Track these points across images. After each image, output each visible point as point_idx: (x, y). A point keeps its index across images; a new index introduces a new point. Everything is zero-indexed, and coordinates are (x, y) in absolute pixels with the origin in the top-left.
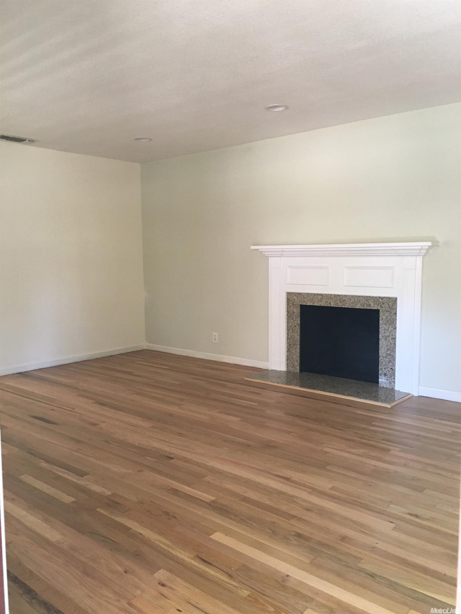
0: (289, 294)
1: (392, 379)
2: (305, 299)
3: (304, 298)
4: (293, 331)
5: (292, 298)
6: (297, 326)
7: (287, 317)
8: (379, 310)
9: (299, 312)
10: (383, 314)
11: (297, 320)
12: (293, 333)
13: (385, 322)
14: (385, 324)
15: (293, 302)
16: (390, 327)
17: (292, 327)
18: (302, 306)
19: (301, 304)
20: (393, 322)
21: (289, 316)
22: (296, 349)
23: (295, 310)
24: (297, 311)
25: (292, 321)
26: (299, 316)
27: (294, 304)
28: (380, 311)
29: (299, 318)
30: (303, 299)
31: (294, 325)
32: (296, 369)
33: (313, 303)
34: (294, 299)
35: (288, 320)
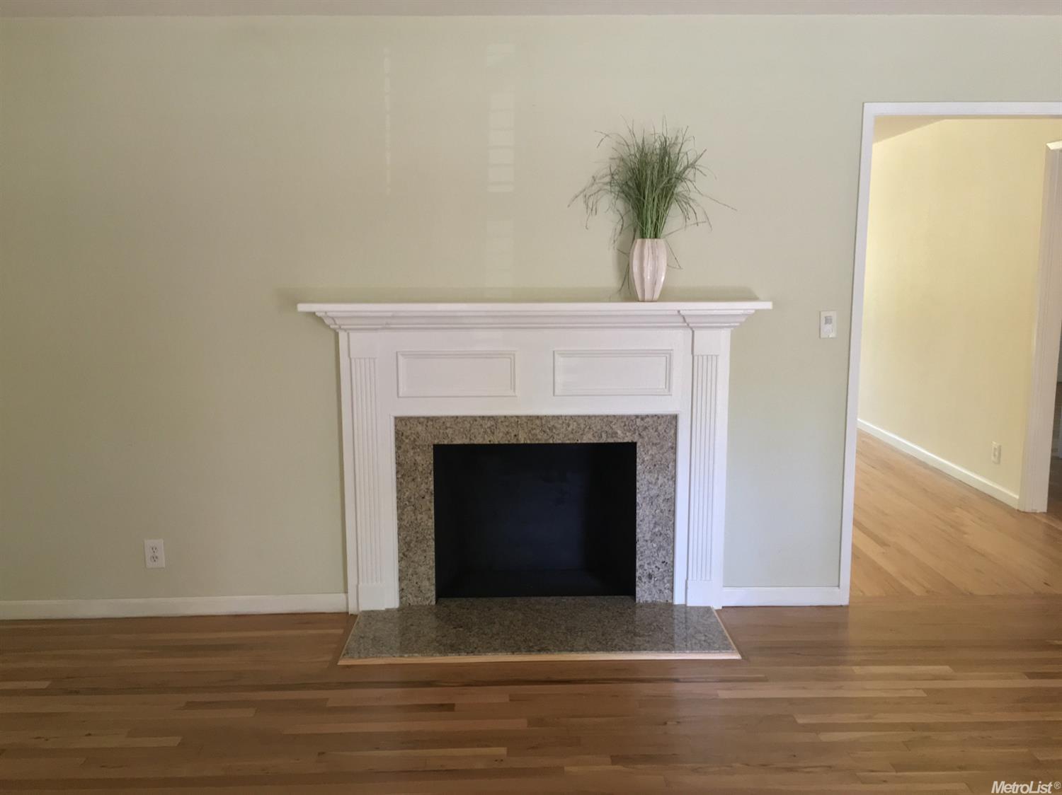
0: (400, 421)
1: (665, 584)
2: (449, 431)
3: (446, 428)
4: (416, 509)
5: (410, 429)
6: (427, 498)
7: (397, 478)
8: (635, 443)
9: (432, 462)
10: (643, 451)
11: (427, 483)
12: (414, 513)
13: (648, 468)
14: (650, 472)
15: (414, 439)
16: (660, 477)
17: (412, 500)
18: (439, 449)
19: (436, 442)
20: (668, 467)
21: (402, 475)
22: (425, 551)
23: (419, 459)
24: (426, 461)
25: (412, 485)
26: (432, 472)
27: (416, 443)
28: (638, 444)
29: (432, 476)
30: (441, 431)
31: (417, 495)
32: (427, 599)
33: (470, 439)
34: (418, 433)
35: (401, 483)
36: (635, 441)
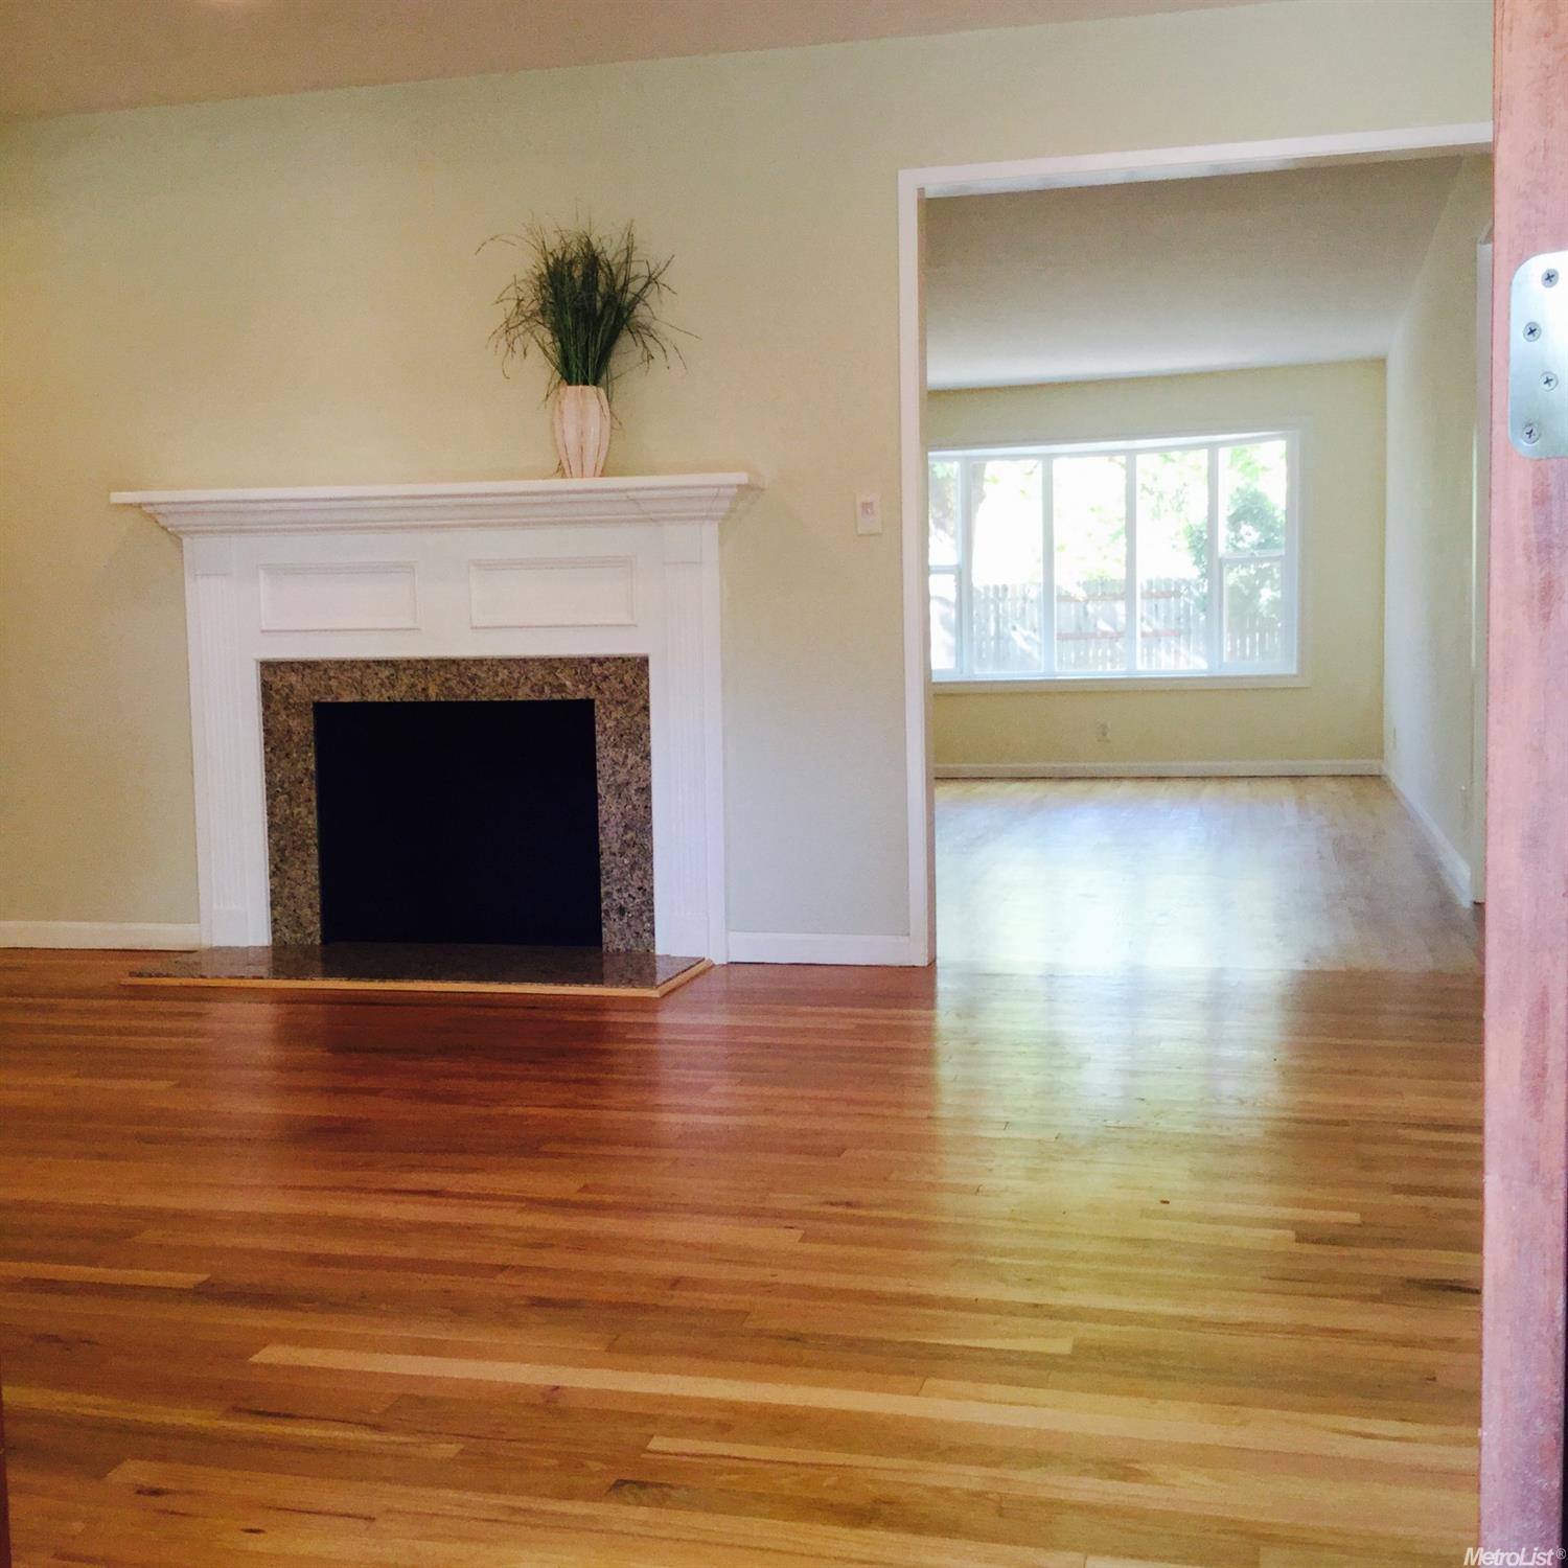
0: (269, 667)
1: (643, 924)
2: (334, 683)
3: (330, 678)
4: (291, 800)
5: (281, 680)
6: (306, 781)
7: (266, 752)
8: (593, 701)
9: (312, 729)
10: (604, 713)
11: (305, 760)
12: (290, 805)
13: (612, 739)
14: (615, 746)
15: (287, 694)
16: (630, 755)
17: (286, 785)
18: (319, 708)
19: (316, 698)
20: (637, 737)
21: (272, 749)
22: (304, 863)
23: (293, 724)
24: (302, 726)
25: (285, 764)
26: (313, 744)
27: (291, 701)
28: (597, 703)
29: (313, 750)
30: (323, 683)
31: (293, 778)
32: (309, 935)
33: (363, 695)
34: (291, 685)
35: (271, 761)
36: (591, 697)
